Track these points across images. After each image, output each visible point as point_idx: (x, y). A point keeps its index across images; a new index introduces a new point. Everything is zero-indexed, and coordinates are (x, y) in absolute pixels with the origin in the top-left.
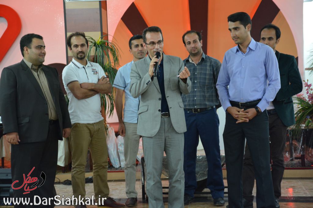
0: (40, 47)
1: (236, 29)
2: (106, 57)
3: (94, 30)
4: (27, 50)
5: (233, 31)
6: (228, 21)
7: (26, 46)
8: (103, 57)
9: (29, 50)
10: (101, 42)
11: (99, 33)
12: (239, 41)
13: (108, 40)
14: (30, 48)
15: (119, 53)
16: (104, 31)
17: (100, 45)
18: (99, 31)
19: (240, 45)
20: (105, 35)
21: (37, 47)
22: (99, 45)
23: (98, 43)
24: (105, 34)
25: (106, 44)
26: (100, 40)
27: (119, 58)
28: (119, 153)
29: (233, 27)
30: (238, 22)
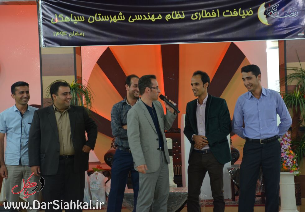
0: (65, 94)
1: (249, 78)
2: (79, 99)
3: (69, 74)
4: (55, 97)
5: (246, 80)
6: (242, 72)
7: (54, 94)
8: (76, 100)
9: (56, 97)
10: (75, 85)
11: (74, 77)
12: (252, 88)
13: (82, 84)
14: (57, 95)
15: (91, 96)
16: (77, 75)
17: (74, 88)
18: (73, 75)
19: (252, 92)
20: (79, 79)
21: (62, 94)
22: (72, 89)
23: (72, 86)
24: (79, 77)
25: (80, 87)
26: (74, 83)
27: (91, 100)
28: (91, 192)
29: (247, 76)
30: (250, 73)
